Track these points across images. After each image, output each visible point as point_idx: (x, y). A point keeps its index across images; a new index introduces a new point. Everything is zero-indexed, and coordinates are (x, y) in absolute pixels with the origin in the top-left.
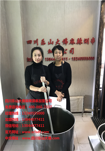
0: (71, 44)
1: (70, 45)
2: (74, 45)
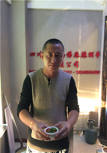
0: (75, 57)
2: (78, 58)
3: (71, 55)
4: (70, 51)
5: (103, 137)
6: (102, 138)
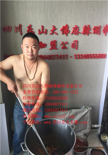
4: (67, 25)
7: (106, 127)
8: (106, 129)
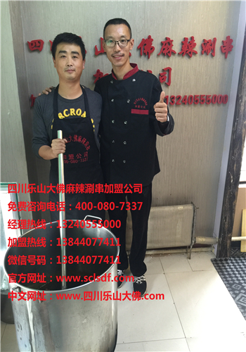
0: (164, 55)
1: (161, 58)
2: (172, 57)
3: (153, 49)
4: (150, 37)
5: (226, 260)
6: (224, 262)
7: (229, 241)
8: (228, 245)
